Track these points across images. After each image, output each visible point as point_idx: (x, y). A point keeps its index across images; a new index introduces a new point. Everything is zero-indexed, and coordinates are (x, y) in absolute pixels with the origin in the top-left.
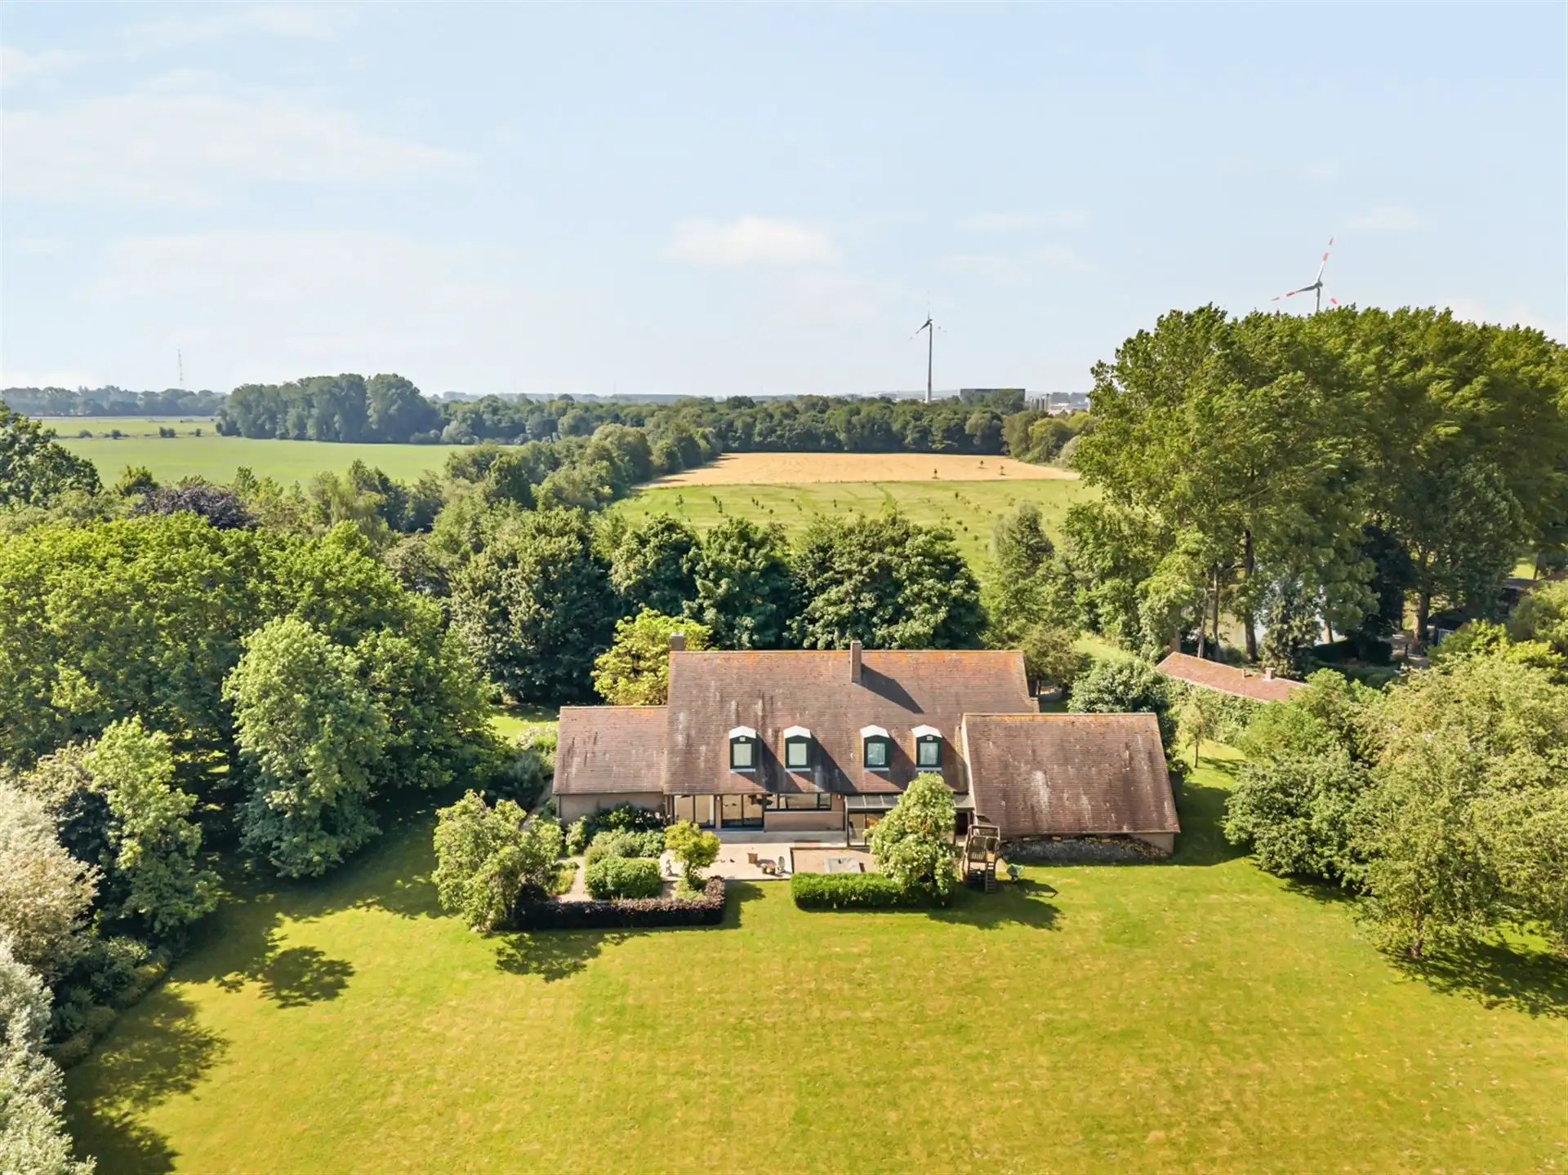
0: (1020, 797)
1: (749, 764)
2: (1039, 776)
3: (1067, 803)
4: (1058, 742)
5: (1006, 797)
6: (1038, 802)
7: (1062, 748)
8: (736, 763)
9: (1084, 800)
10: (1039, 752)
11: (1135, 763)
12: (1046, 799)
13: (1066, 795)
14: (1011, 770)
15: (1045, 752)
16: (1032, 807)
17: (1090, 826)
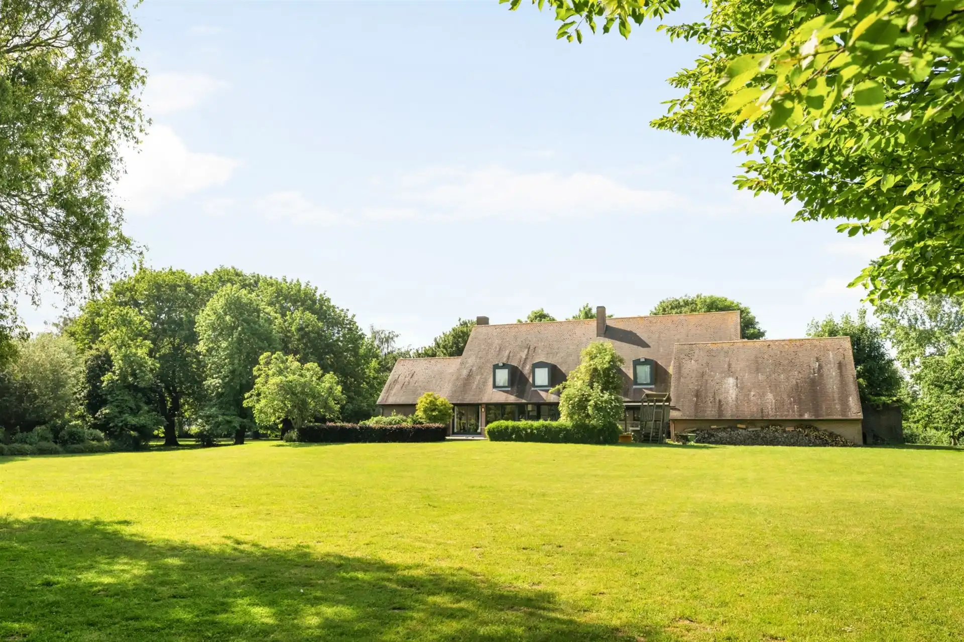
0: (710, 395)
1: (506, 384)
2: (731, 381)
3: (752, 398)
4: (753, 357)
5: (697, 396)
6: (726, 398)
7: (757, 362)
8: (497, 385)
9: (770, 396)
10: (733, 366)
11: (825, 370)
12: (734, 396)
13: (752, 393)
14: (706, 377)
15: (737, 366)
16: (720, 401)
17: (771, 414)
